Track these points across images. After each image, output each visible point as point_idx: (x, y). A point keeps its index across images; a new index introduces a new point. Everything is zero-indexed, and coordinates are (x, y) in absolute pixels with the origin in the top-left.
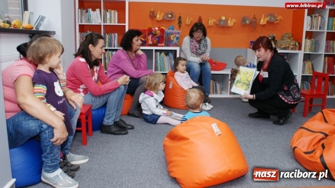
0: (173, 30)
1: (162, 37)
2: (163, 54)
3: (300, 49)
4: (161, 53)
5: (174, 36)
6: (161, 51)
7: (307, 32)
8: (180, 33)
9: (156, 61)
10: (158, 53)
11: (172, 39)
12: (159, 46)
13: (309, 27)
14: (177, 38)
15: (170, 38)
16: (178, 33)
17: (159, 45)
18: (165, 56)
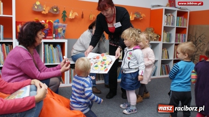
0: (58, 23)
1: (50, 30)
2: (51, 46)
3: (160, 40)
4: (49, 45)
5: (61, 29)
6: (49, 44)
7: (164, 27)
8: (66, 26)
9: (44, 54)
10: (47, 46)
11: (59, 31)
12: (48, 39)
13: (166, 23)
14: (64, 31)
15: (58, 31)
16: (64, 26)
17: (47, 37)
18: (53, 48)
